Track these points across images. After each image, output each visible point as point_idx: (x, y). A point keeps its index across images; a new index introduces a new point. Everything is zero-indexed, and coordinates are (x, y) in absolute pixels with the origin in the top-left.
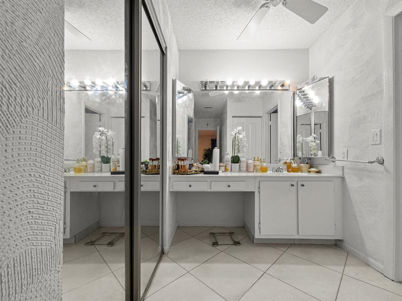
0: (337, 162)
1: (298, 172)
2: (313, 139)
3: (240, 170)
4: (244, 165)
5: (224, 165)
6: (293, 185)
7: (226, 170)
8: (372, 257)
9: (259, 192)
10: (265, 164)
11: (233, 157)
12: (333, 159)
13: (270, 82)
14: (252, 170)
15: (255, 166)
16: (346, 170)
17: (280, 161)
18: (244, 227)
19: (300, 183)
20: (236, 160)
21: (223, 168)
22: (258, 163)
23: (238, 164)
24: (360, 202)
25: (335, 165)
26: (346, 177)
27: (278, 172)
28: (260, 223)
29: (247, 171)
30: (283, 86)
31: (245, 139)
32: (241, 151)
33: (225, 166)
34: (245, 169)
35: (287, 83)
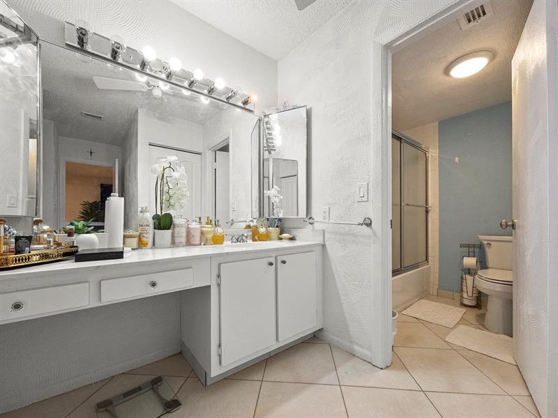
0: (315, 224)
1: (266, 240)
2: (276, 194)
3: (174, 244)
4: (181, 233)
5: (138, 234)
6: (271, 264)
7: (141, 245)
8: (357, 344)
9: (219, 285)
10: (220, 230)
11: (156, 217)
12: (311, 221)
13: (228, 90)
14: (198, 242)
15: (202, 233)
16: (327, 235)
17: (232, 224)
18: (180, 353)
19: (280, 259)
20: (164, 222)
21: (134, 242)
22: (208, 228)
23: (169, 232)
24: (344, 276)
25: (313, 228)
26: (327, 244)
27: (240, 242)
28: (220, 346)
29: (189, 243)
30: (246, 103)
31: (186, 182)
32: (177, 206)
33: (140, 237)
34: (183, 240)
35: (254, 98)
